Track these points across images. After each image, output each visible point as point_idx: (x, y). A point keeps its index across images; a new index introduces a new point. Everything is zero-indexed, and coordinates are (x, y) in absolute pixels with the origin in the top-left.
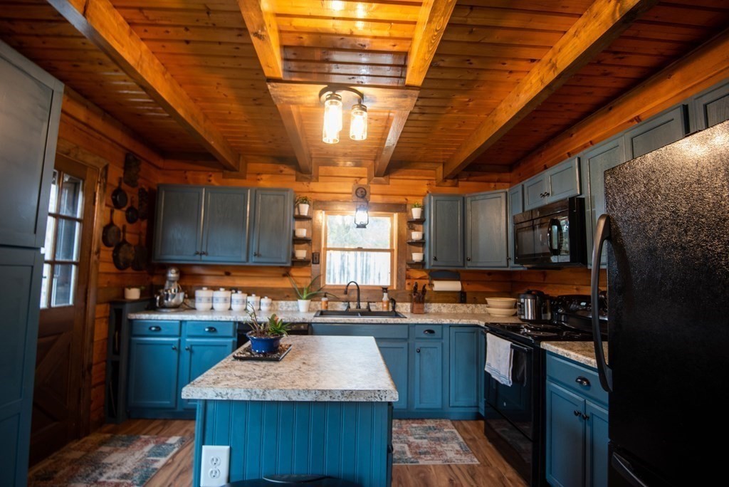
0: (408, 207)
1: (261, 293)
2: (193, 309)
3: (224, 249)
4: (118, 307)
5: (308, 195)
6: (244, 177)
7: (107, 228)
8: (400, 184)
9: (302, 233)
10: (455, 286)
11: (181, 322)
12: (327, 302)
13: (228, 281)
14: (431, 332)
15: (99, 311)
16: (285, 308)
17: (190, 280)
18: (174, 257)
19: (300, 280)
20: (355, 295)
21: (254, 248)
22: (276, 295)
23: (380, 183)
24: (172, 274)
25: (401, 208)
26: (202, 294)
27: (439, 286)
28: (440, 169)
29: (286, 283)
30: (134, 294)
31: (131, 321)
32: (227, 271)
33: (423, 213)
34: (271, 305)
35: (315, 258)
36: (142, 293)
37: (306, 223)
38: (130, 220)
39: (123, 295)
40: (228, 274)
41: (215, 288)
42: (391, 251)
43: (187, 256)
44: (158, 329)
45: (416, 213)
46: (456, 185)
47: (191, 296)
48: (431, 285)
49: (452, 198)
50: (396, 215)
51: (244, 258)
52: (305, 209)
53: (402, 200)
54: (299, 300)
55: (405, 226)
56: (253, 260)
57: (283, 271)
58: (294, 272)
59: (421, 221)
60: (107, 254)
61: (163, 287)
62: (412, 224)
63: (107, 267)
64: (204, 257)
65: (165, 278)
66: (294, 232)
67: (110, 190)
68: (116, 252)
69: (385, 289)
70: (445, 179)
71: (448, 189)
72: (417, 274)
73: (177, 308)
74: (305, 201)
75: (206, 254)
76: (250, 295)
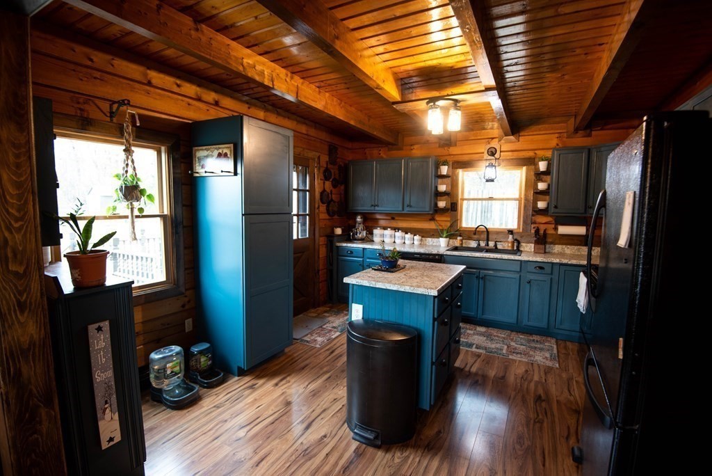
0: (536, 160)
1: (414, 232)
2: (372, 241)
3: (389, 200)
4: (331, 237)
5: (448, 158)
6: (401, 149)
7: (324, 191)
8: (527, 142)
9: (442, 188)
10: (580, 230)
11: (364, 249)
12: (462, 240)
13: (394, 224)
14: (541, 268)
15: (321, 241)
16: (431, 243)
17: (371, 223)
18: (360, 208)
19: (443, 224)
20: (485, 236)
21: (407, 202)
22: (424, 234)
23: (511, 142)
24: (359, 219)
25: (530, 162)
26: (377, 232)
27: (563, 230)
28: (573, 120)
29: (431, 225)
30: (339, 231)
31: (338, 247)
32: (392, 217)
33: (549, 166)
34: (421, 240)
35: (454, 208)
36: (343, 231)
37: (445, 180)
38: (334, 186)
39: (333, 231)
40: (393, 219)
41: (385, 228)
42: (519, 199)
43: (366, 208)
44: (352, 252)
45: (542, 166)
46: (589, 135)
47: (372, 233)
48: (556, 229)
49: (578, 150)
50: (524, 169)
51: (401, 209)
52: (444, 170)
53: (531, 154)
54: (441, 239)
55: (533, 178)
56: (407, 210)
57: (429, 217)
58: (438, 218)
59: (547, 173)
60: (323, 208)
61: (355, 227)
62: (539, 176)
63: (324, 216)
64: (377, 208)
65: (356, 222)
66: (437, 187)
67: (322, 170)
68: (328, 207)
69: (511, 232)
70: (576, 130)
71: (580, 141)
72: (541, 219)
73: (363, 240)
74: (445, 163)
75: (378, 206)
76: (406, 233)
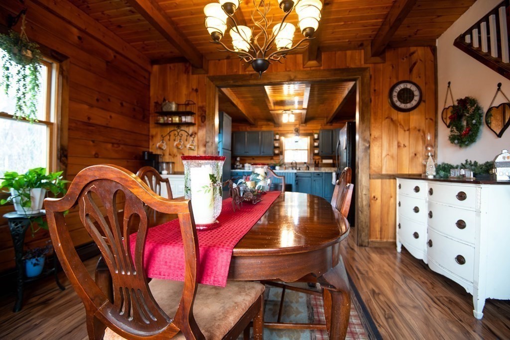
0: (313, 134)
2: (244, 169)
3: (253, 149)
5: (279, 132)
6: (257, 127)
8: (310, 126)
9: (277, 145)
10: (330, 161)
11: (241, 172)
14: (319, 175)
17: (244, 161)
18: (239, 154)
19: (277, 160)
20: (295, 165)
21: (262, 151)
23: (303, 126)
24: (238, 159)
25: (311, 135)
26: (246, 165)
27: (325, 161)
28: (325, 119)
29: (272, 162)
32: (253, 158)
33: (318, 136)
35: (281, 153)
37: (277, 141)
40: (253, 159)
41: (250, 164)
42: (308, 150)
43: (242, 153)
44: (237, 174)
45: (316, 136)
46: (332, 125)
47: (243, 166)
48: (322, 161)
49: (328, 130)
50: (309, 137)
51: (259, 153)
52: (277, 137)
53: (311, 132)
55: (312, 141)
56: (262, 154)
57: (270, 158)
58: (274, 158)
59: (318, 139)
61: (236, 162)
62: (315, 140)
64: (248, 154)
65: (236, 160)
66: (274, 145)
69: (305, 163)
70: (327, 123)
71: (328, 127)
72: (317, 157)
73: (240, 169)
74: (277, 134)
75: (248, 152)
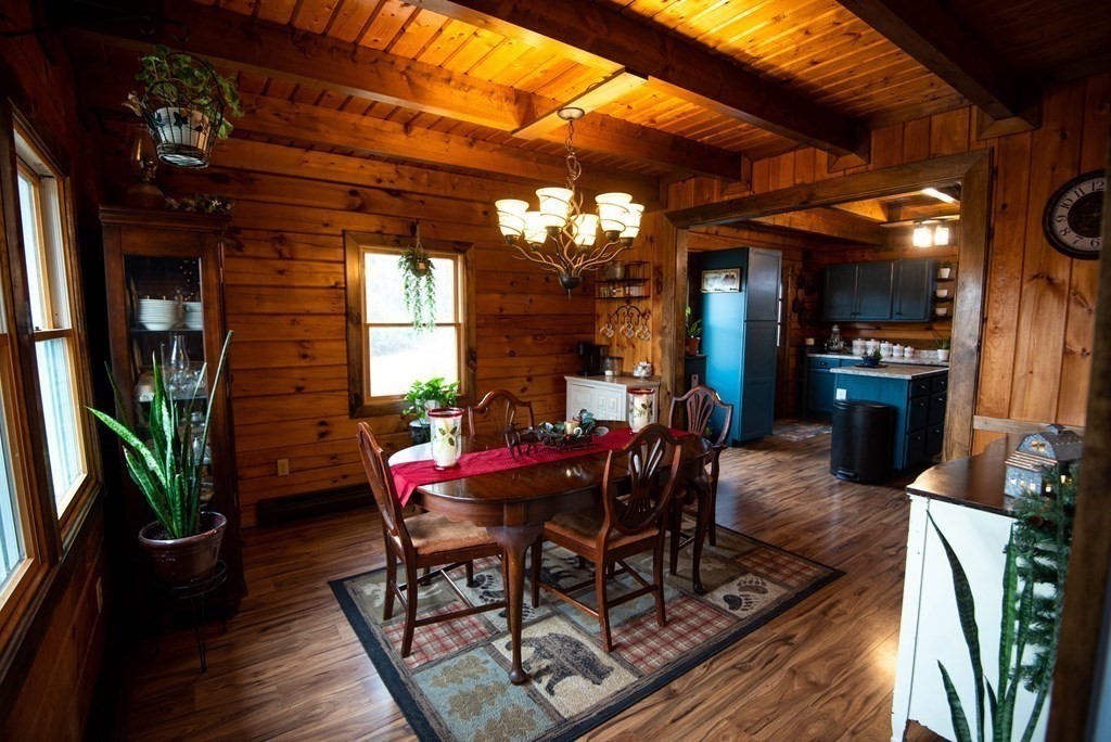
1: (905, 343)
2: (851, 354)
3: (875, 307)
4: (802, 349)
5: (951, 260)
6: (891, 250)
7: (795, 301)
9: (942, 293)
11: (841, 360)
13: (880, 334)
15: (791, 351)
16: (926, 355)
17: (849, 333)
18: (837, 317)
19: (942, 334)
21: (896, 309)
22: (918, 345)
24: (835, 329)
26: (857, 343)
29: (929, 336)
30: (811, 341)
31: (809, 358)
32: (877, 326)
34: (914, 352)
36: (815, 341)
37: (946, 284)
38: (807, 293)
39: (804, 341)
40: (878, 328)
41: (868, 339)
43: (845, 316)
44: (826, 364)
47: (850, 345)
51: (888, 316)
52: (945, 273)
54: (939, 351)
56: (896, 318)
57: (926, 326)
58: (936, 327)
60: (795, 317)
61: (829, 337)
63: (795, 325)
64: (858, 317)
65: (831, 332)
66: (935, 293)
67: (795, 277)
68: (799, 316)
73: (839, 352)
74: (946, 265)
75: (859, 314)
76: (895, 344)
